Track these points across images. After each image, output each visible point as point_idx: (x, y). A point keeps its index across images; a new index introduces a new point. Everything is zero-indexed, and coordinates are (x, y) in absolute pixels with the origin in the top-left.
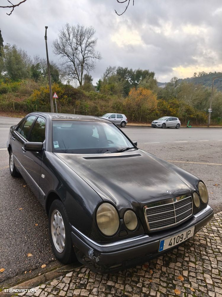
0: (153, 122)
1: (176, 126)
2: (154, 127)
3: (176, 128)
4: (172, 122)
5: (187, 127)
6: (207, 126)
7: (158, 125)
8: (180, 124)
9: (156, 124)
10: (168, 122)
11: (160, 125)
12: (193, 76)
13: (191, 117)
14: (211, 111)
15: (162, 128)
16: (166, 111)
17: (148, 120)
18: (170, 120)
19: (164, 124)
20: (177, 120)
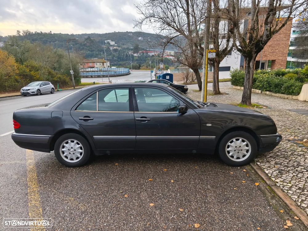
0: (23, 90)
1: (51, 91)
2: (25, 95)
3: (52, 93)
4: (46, 87)
5: (58, 91)
6: (73, 88)
7: (32, 93)
8: (54, 88)
9: (28, 91)
10: (42, 87)
11: (34, 93)
12: (17, 34)
13: (54, 80)
14: (73, 73)
15: (37, 95)
16: (27, 75)
17: (7, 88)
18: (44, 85)
19: (39, 90)
20: (49, 84)
